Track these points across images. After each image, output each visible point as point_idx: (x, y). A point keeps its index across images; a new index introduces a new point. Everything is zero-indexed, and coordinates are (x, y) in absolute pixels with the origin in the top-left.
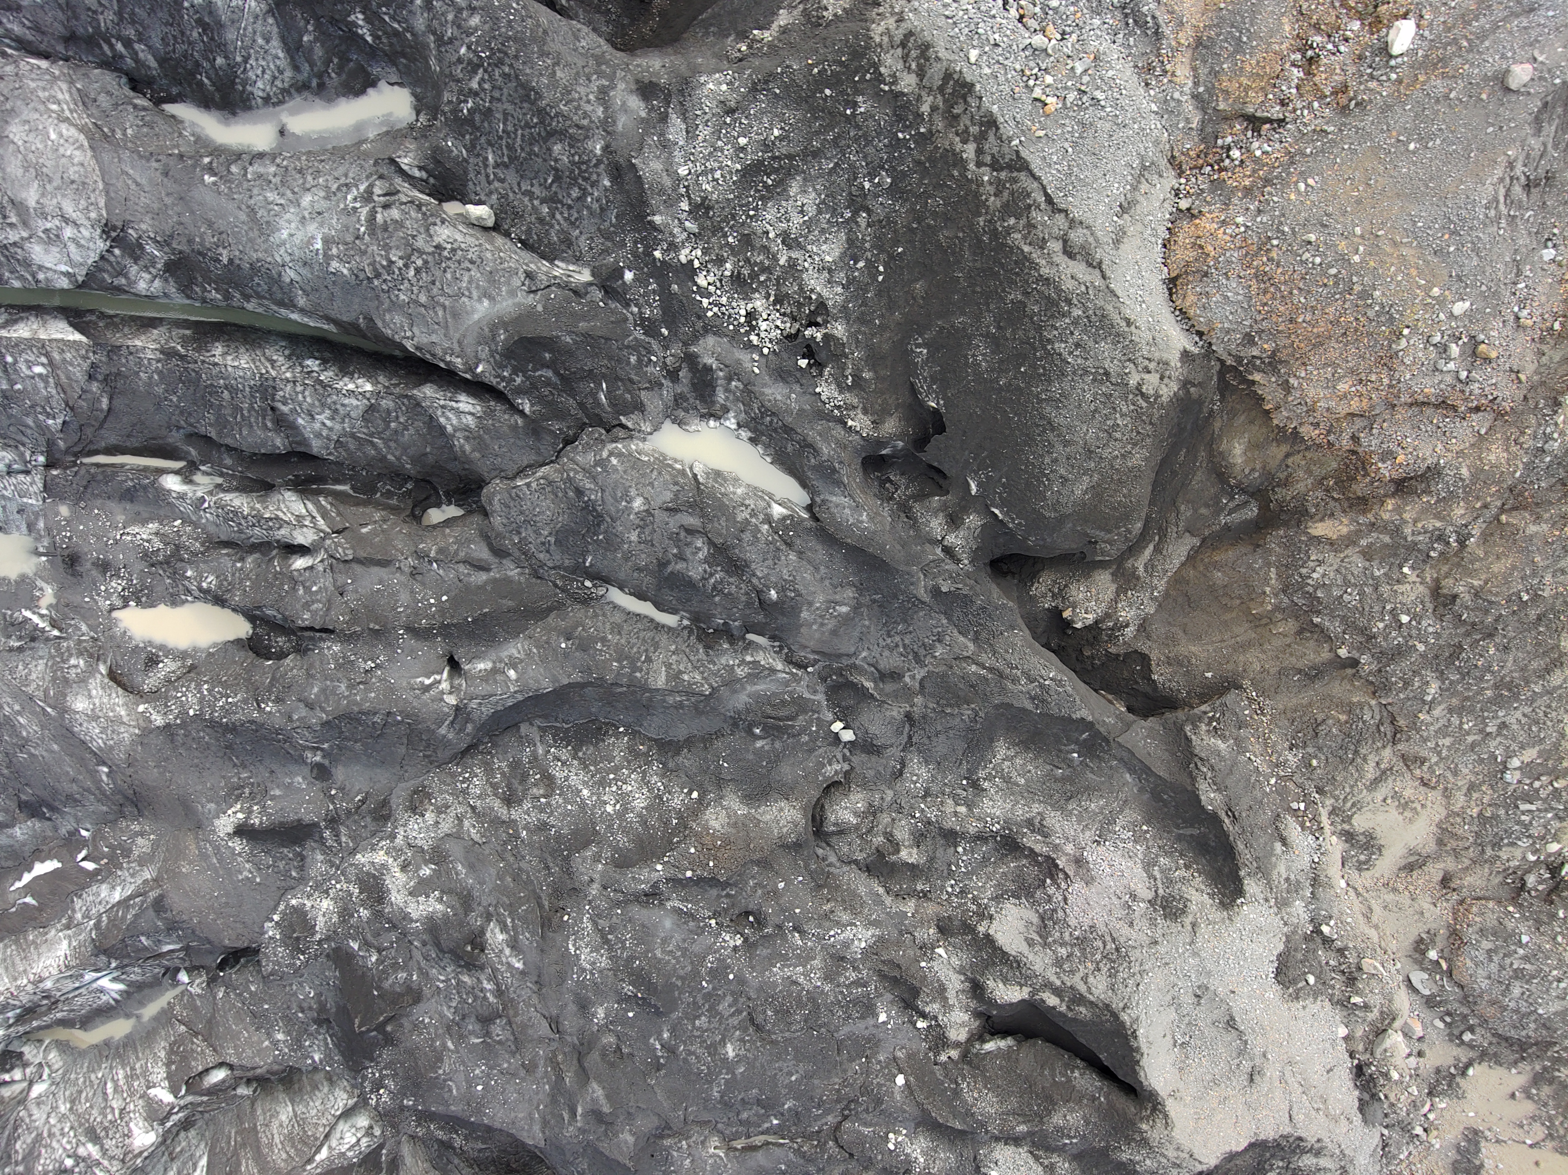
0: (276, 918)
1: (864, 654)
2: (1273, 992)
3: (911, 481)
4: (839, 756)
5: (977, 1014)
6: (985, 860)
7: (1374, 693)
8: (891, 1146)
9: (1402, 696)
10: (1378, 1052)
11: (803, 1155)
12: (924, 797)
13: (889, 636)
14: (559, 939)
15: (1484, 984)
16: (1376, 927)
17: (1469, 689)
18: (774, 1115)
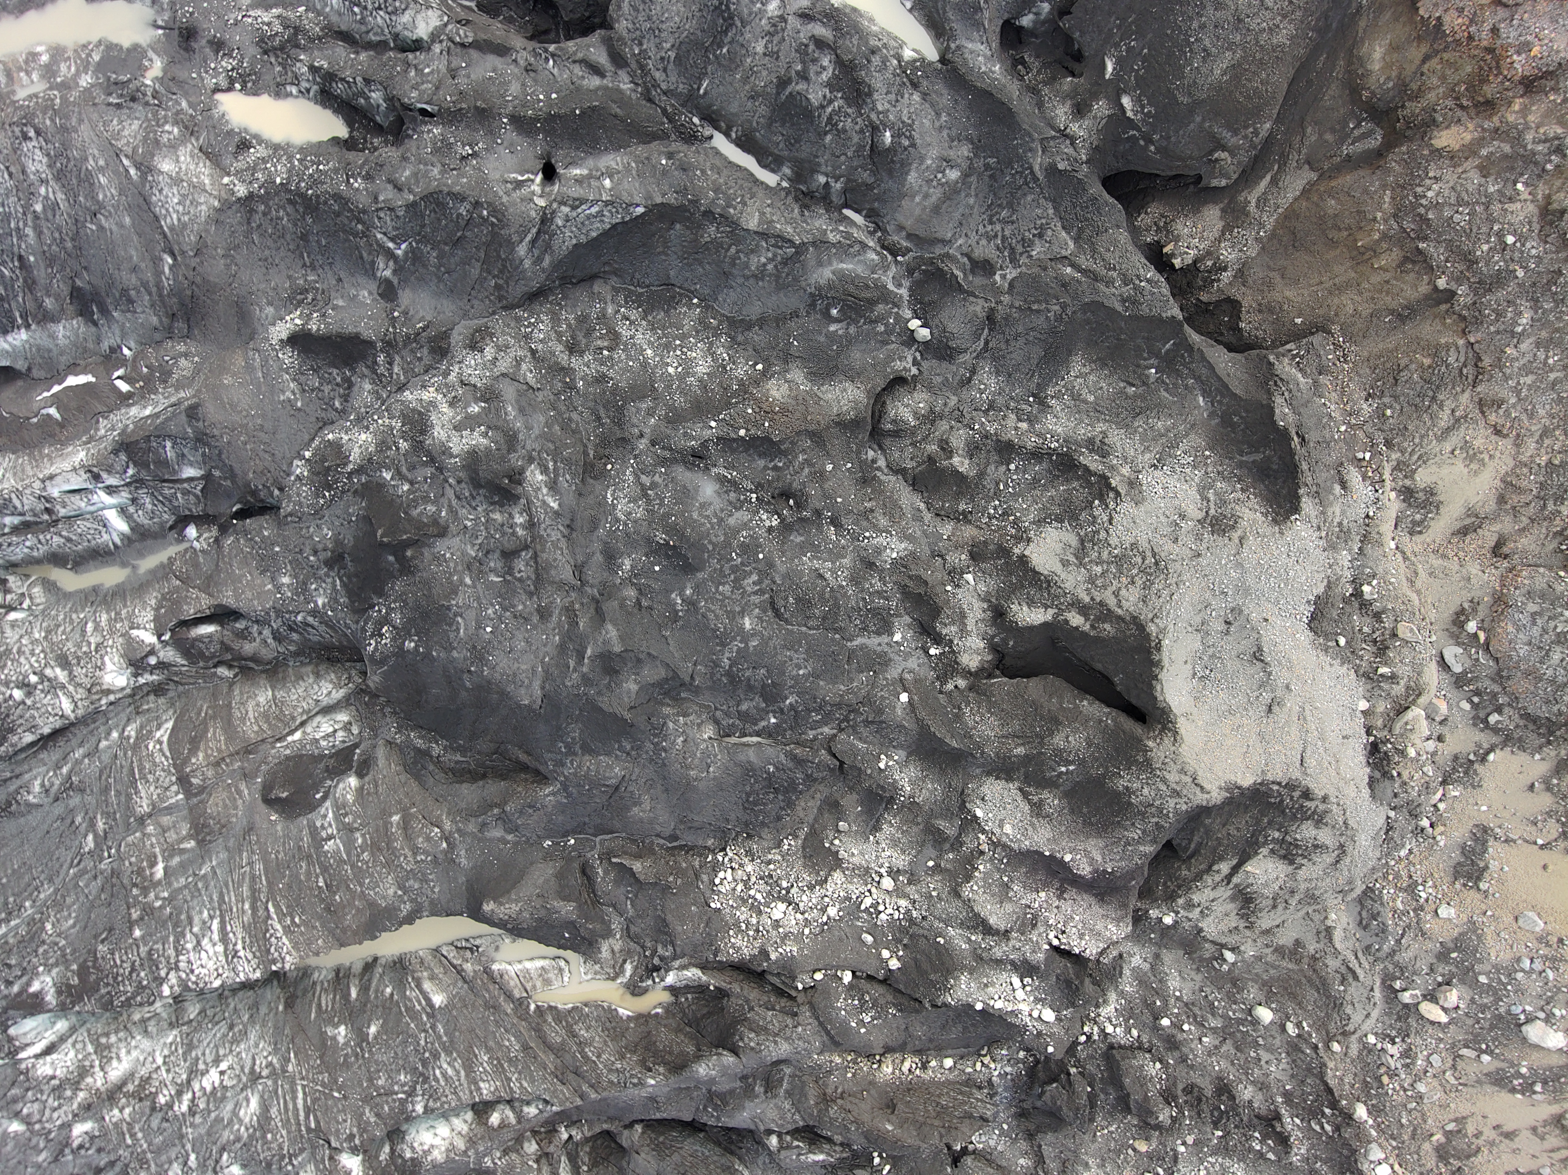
0: (308, 454)
1: (960, 242)
2: (1305, 636)
3: (1044, 65)
4: (910, 359)
5: (993, 647)
6: (1035, 481)
7: (1464, 331)
8: (882, 765)
9: (1492, 329)
10: (1397, 730)
11: (794, 758)
12: (988, 410)
13: (991, 223)
14: (599, 487)
15: (1523, 650)
16: (1418, 593)
17: (1559, 319)
18: (774, 712)
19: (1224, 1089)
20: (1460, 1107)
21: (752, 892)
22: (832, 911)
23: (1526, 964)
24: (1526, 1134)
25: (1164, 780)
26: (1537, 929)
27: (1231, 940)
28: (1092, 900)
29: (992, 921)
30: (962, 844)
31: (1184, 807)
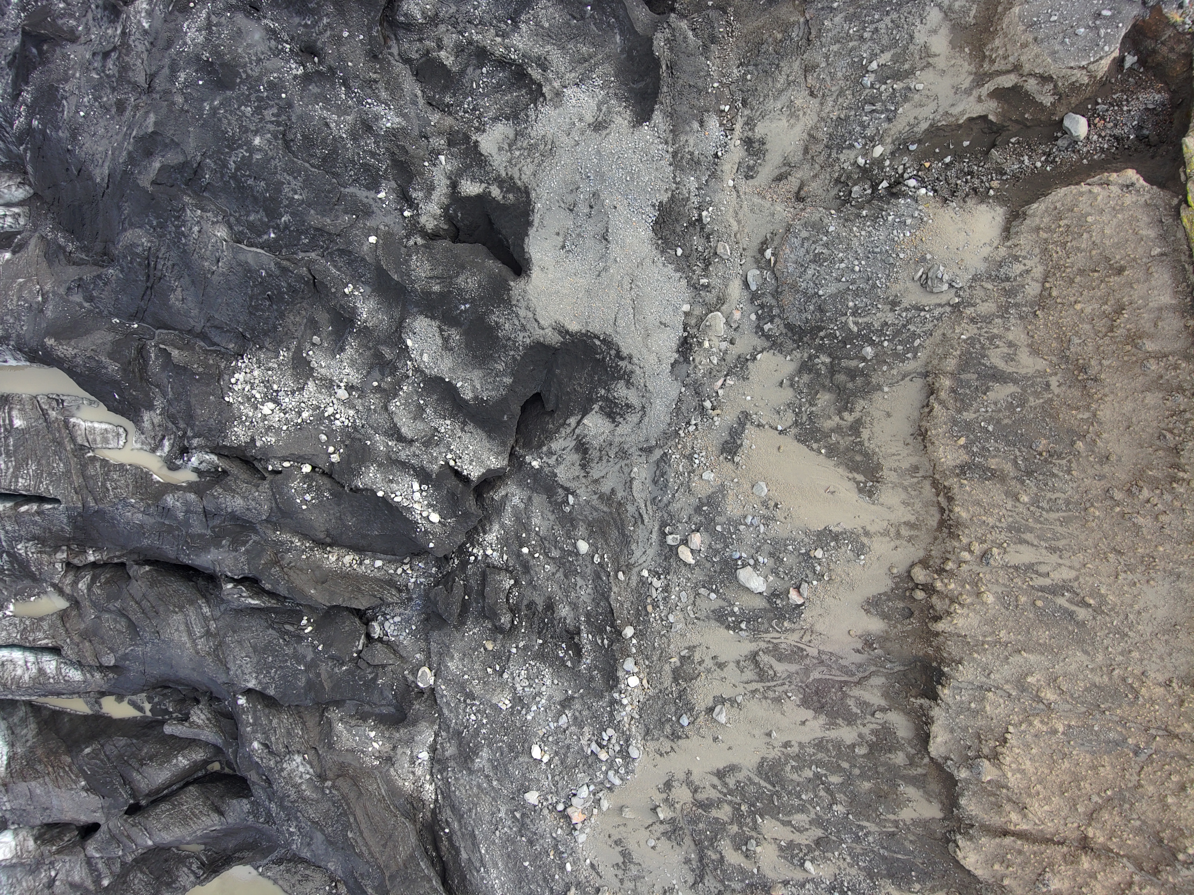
2: (645, 233)
5: (449, 219)
6: (498, 86)
8: (347, 292)
10: (702, 327)
11: (280, 266)
12: (477, 24)
14: (181, 18)
15: (791, 267)
16: (739, 222)
18: (274, 228)
19: (550, 606)
20: (694, 638)
21: (254, 392)
22: (305, 415)
23: (749, 520)
24: (732, 666)
25: (517, 316)
26: (763, 495)
27: (572, 485)
28: (484, 435)
29: (403, 430)
30: (396, 368)
31: (528, 341)
